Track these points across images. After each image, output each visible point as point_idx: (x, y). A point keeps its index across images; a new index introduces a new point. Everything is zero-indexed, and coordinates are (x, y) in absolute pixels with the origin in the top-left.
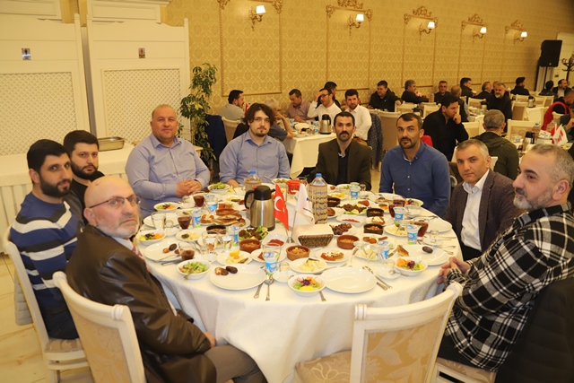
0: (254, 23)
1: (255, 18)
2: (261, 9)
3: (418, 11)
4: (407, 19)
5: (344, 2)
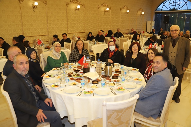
0: (34, 9)
1: (35, 7)
2: (36, 4)
3: (103, 4)
4: (99, 7)
5: (73, 1)
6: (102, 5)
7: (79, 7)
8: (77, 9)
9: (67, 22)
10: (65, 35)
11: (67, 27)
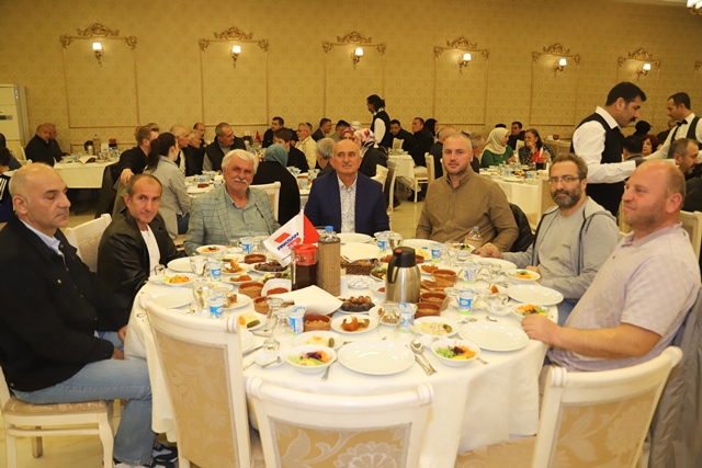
6: (631, 56)
7: (563, 62)
8: (558, 68)
9: (531, 97)
10: (517, 125)
11: (531, 108)
